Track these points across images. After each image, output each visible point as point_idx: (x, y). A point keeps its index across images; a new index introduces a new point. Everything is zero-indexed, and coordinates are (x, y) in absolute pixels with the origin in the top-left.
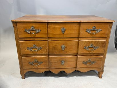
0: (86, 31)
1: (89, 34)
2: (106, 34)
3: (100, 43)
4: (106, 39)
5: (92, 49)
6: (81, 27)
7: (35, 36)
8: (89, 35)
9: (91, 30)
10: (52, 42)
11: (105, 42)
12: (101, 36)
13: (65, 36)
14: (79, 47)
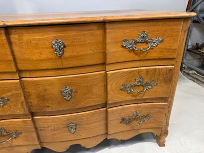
0: (122, 46)
1: (132, 54)
2: (174, 50)
3: (159, 75)
4: (173, 62)
5: (141, 88)
6: (108, 36)
8: (132, 56)
9: (136, 43)
10: (33, 82)
11: (171, 70)
12: (161, 56)
13: (66, 64)
14: (109, 87)
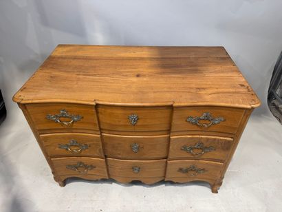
0: (186, 121)
1: (196, 126)
3: (218, 143)
4: (233, 136)
6: (174, 114)
7: (72, 126)
9: (199, 119)
